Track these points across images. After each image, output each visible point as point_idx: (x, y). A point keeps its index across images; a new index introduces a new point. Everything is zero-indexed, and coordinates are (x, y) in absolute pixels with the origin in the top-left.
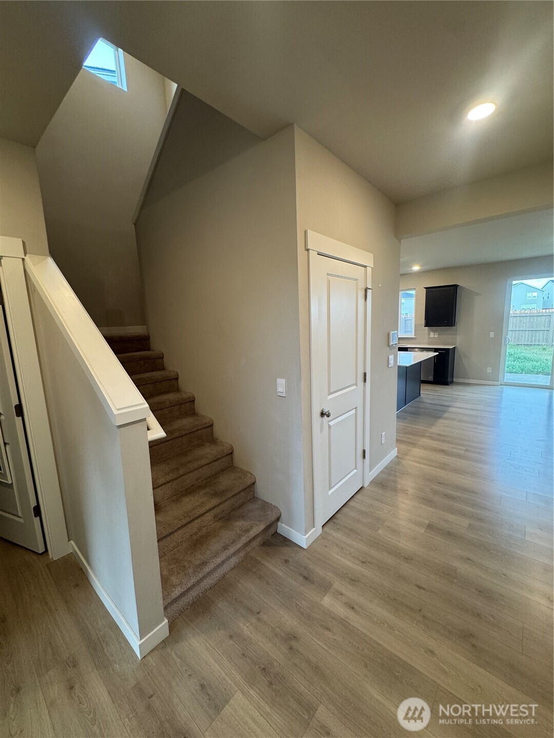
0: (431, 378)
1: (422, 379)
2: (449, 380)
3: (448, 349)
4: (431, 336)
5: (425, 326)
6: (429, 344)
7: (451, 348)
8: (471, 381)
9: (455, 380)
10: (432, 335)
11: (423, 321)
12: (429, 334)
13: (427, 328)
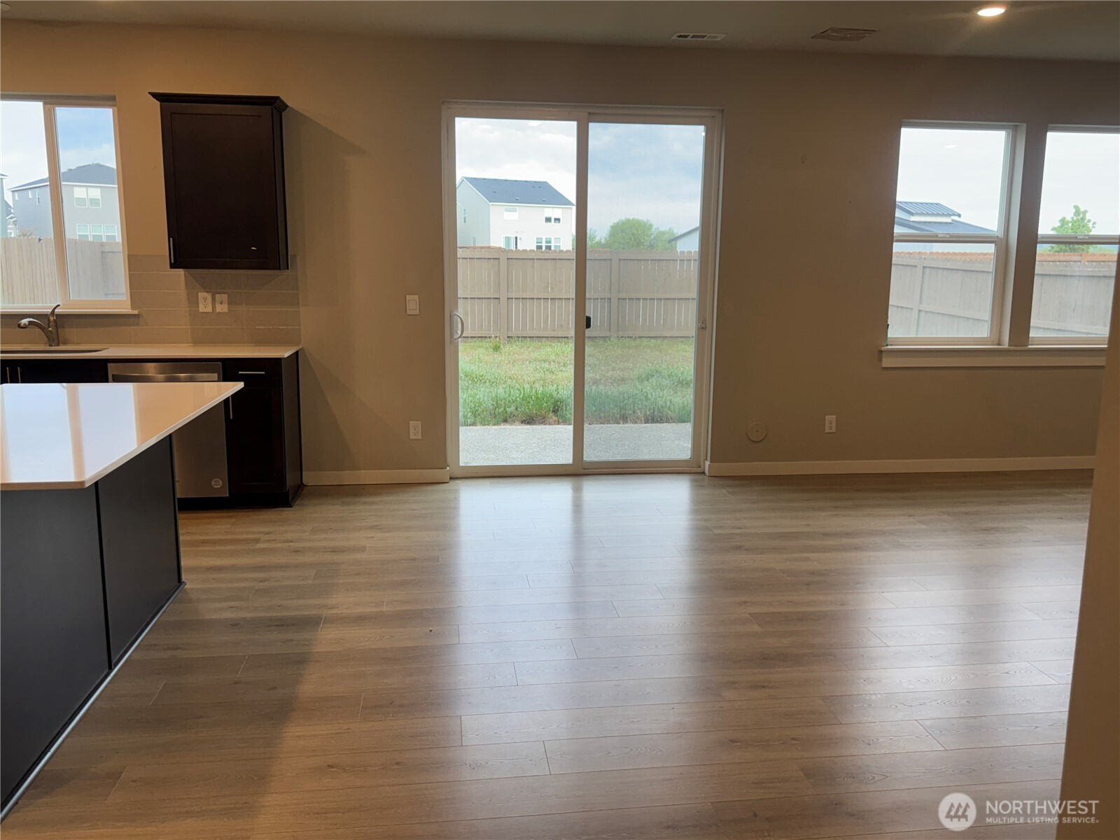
0: (219, 486)
1: (178, 495)
2: (290, 481)
3: (277, 362)
4: (202, 309)
5: (172, 266)
6: (197, 342)
7: (286, 355)
8: (368, 476)
9: (309, 478)
10: (205, 303)
11: (160, 244)
12: (193, 301)
13: (181, 272)
